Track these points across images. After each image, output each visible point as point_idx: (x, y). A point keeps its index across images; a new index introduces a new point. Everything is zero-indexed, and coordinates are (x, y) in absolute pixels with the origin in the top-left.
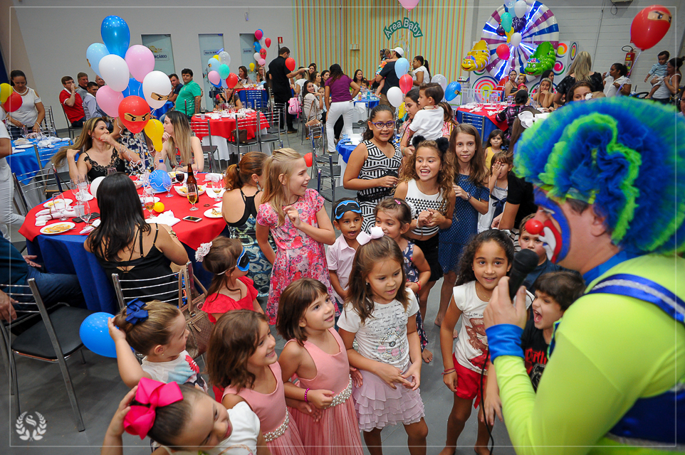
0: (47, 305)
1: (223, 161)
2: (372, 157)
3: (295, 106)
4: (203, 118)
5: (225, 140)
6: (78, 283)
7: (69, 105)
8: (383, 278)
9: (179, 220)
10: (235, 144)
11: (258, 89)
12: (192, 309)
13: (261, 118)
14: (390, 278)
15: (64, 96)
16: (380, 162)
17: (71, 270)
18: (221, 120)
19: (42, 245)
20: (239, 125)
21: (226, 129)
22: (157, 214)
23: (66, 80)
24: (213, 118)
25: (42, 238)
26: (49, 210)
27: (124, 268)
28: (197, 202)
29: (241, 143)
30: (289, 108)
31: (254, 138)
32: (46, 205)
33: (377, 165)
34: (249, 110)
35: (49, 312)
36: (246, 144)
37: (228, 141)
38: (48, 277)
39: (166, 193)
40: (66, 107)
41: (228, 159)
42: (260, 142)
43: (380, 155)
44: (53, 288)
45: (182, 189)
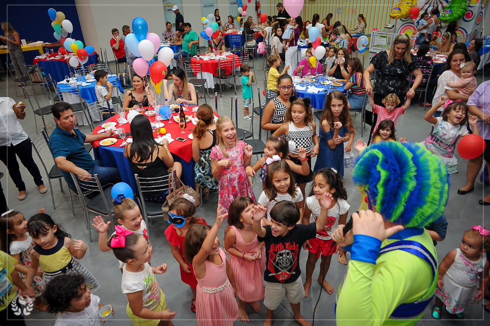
0: (102, 185)
1: (210, 89)
2: (278, 109)
3: (262, 49)
4: (198, 59)
5: (212, 75)
6: (119, 173)
7: (116, 48)
8: (279, 181)
9: (173, 140)
10: (218, 78)
11: (239, 33)
12: (175, 195)
13: (236, 61)
14: (282, 181)
15: (113, 42)
16: (283, 112)
17: (115, 165)
18: (209, 62)
19: (101, 152)
20: (221, 65)
21: (212, 67)
22: (162, 135)
23: (115, 31)
24: (204, 60)
25: (101, 148)
26: (104, 130)
27: (142, 167)
28: (185, 127)
29: (222, 78)
30: (258, 50)
31: (231, 74)
32: (103, 126)
33: (281, 114)
34: (229, 53)
35: (104, 189)
36: (225, 78)
37: (213, 76)
38: (103, 169)
39: (168, 120)
40: (114, 50)
41: (213, 87)
42: (234, 76)
43: (283, 107)
44: (106, 175)
45: (177, 118)
